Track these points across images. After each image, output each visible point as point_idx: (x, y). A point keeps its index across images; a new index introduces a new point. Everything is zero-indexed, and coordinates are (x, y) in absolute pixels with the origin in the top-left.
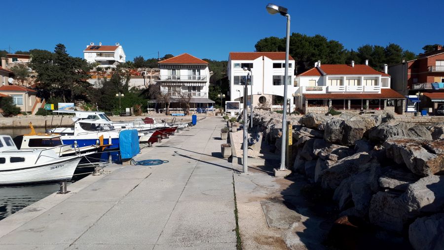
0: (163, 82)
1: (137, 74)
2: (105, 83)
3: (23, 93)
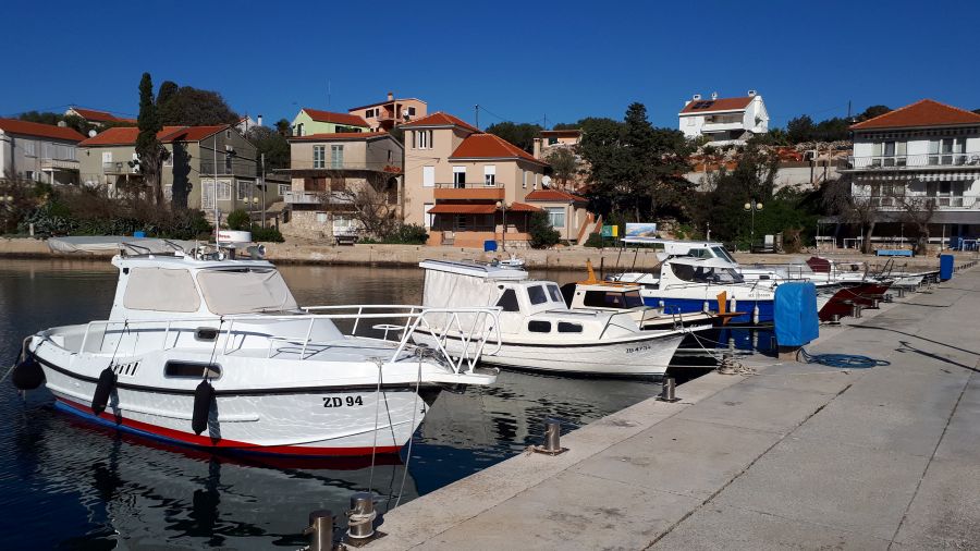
0: (858, 174)
1: (793, 158)
2: (722, 181)
3: (566, 205)
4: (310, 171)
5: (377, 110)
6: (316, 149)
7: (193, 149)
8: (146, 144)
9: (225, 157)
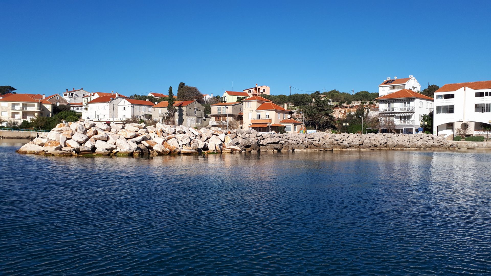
0: (381, 113)
3: (291, 124)
4: (217, 115)
5: (252, 90)
6: (218, 108)
7: (184, 108)
8: (170, 108)
9: (194, 110)
